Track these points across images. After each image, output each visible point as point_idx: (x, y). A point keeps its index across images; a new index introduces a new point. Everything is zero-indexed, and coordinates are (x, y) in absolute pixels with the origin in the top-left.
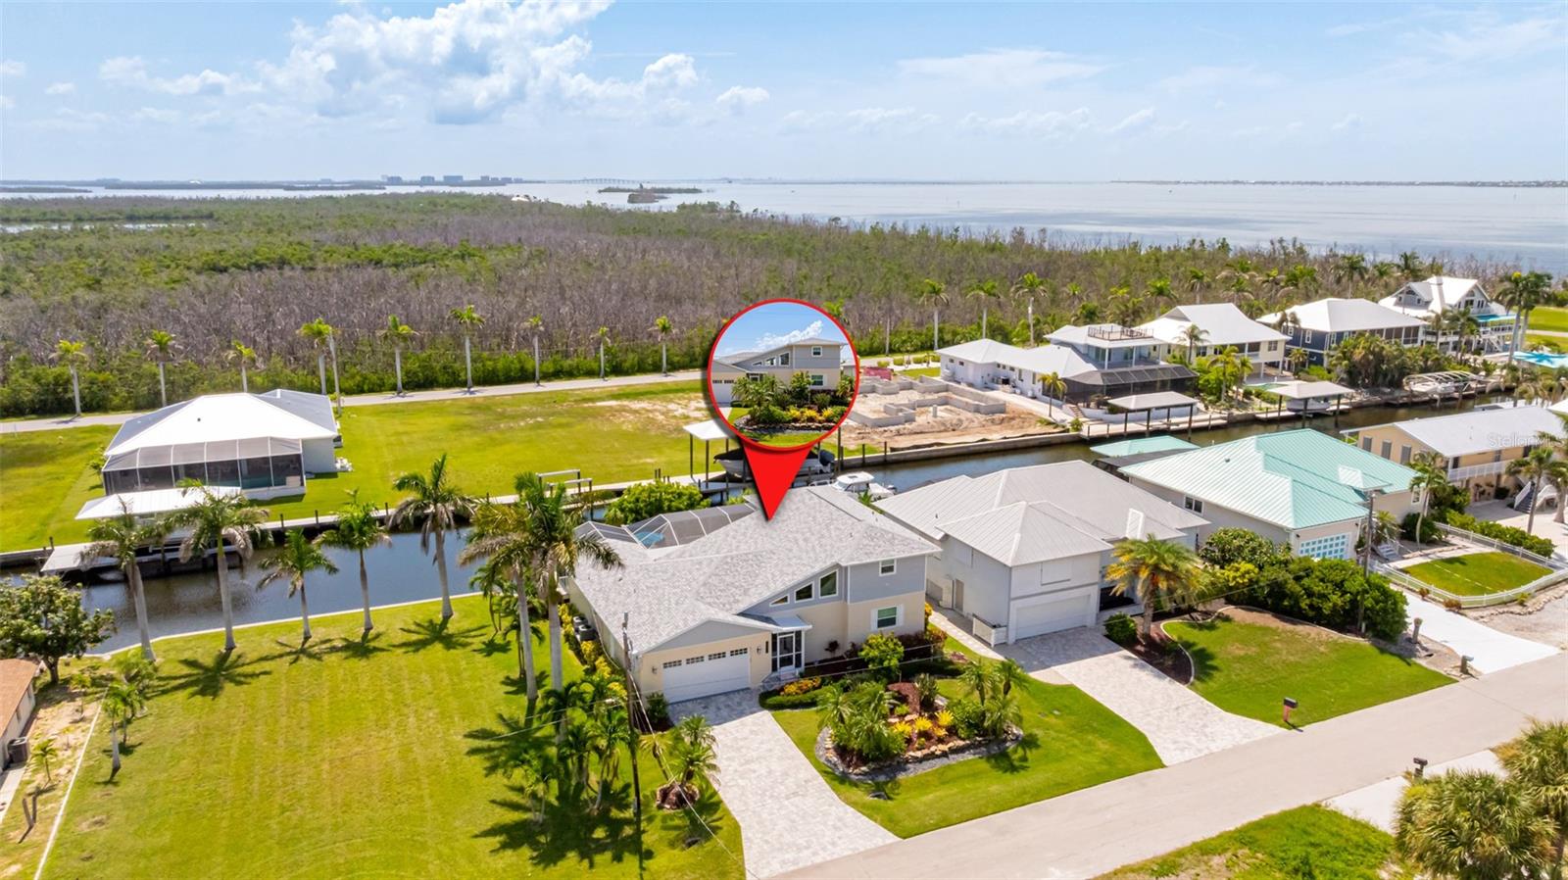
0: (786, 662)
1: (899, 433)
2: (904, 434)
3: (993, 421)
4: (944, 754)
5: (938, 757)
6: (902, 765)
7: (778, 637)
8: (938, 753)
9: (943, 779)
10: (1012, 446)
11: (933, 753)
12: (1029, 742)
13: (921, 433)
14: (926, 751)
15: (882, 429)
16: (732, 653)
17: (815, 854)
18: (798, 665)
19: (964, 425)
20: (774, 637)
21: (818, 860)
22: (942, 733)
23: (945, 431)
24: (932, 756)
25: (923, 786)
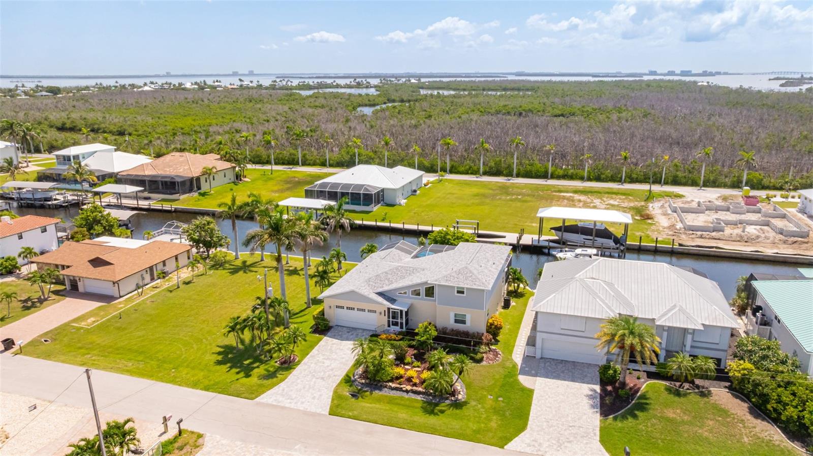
0: (396, 324)
1: (701, 237)
2: (705, 238)
3: (785, 242)
4: (407, 391)
5: (404, 391)
6: (380, 388)
7: (391, 310)
8: (404, 389)
9: (391, 401)
10: (781, 260)
11: (402, 388)
12: (458, 405)
13: (719, 239)
14: (398, 386)
15: (691, 232)
16: (369, 311)
17: (290, 403)
18: (402, 327)
19: (760, 239)
20: (389, 309)
21: (287, 405)
22: (417, 381)
23: (739, 241)
24: (400, 390)
25: (379, 400)
